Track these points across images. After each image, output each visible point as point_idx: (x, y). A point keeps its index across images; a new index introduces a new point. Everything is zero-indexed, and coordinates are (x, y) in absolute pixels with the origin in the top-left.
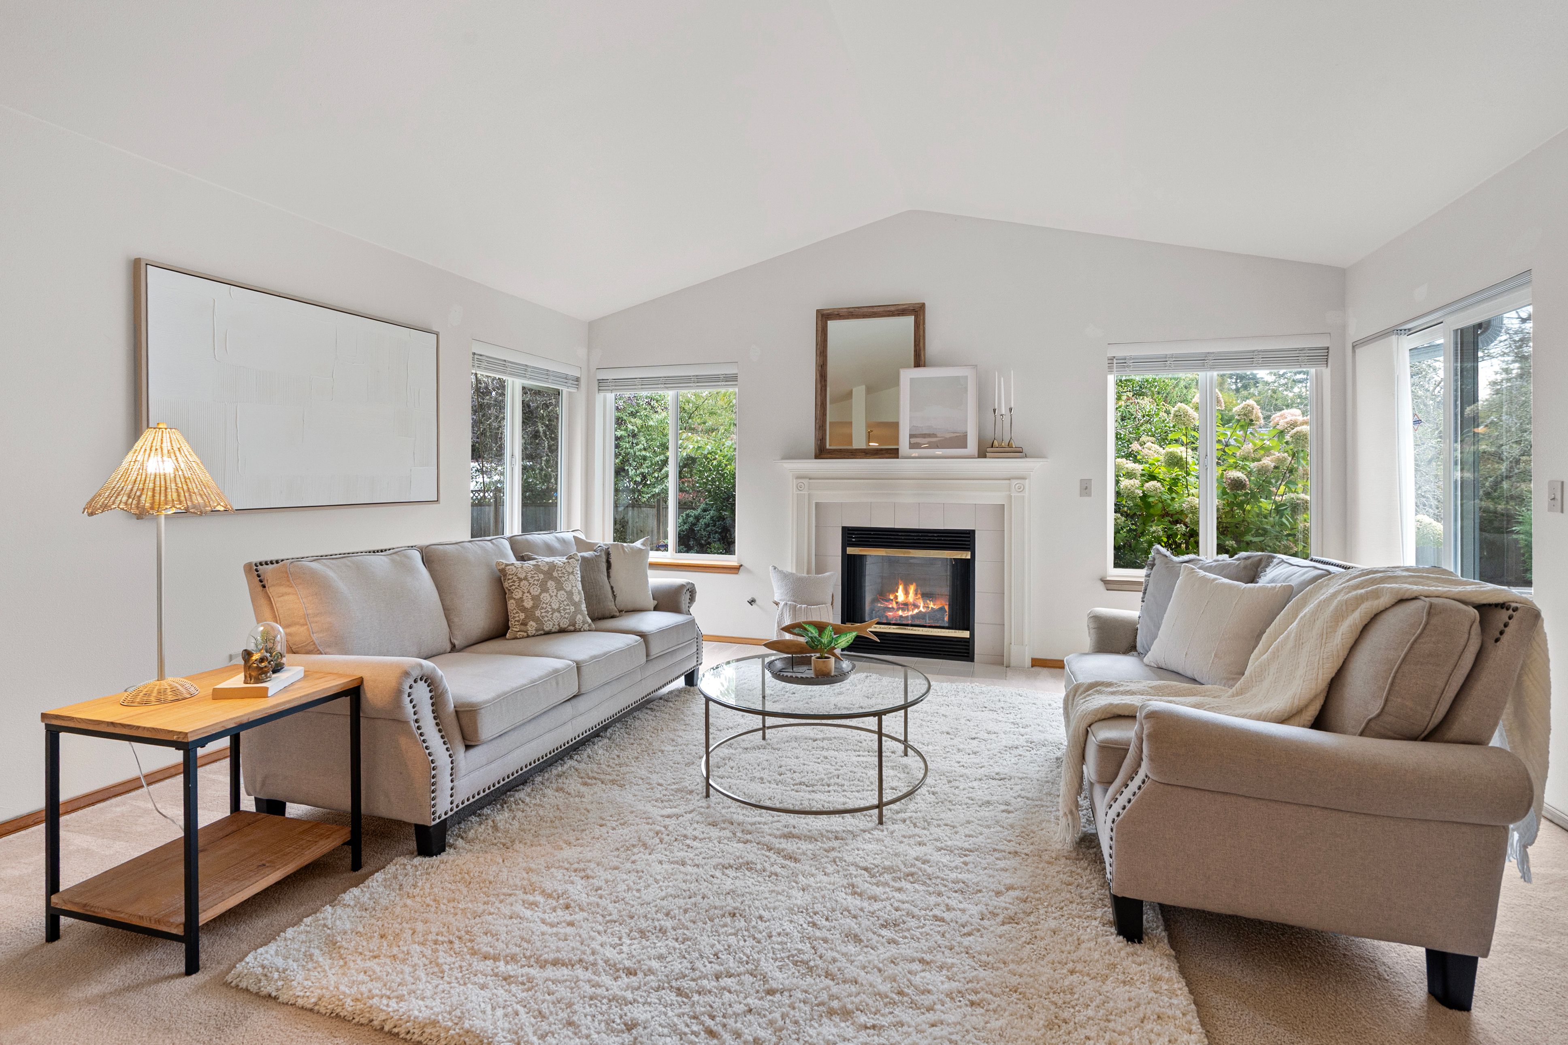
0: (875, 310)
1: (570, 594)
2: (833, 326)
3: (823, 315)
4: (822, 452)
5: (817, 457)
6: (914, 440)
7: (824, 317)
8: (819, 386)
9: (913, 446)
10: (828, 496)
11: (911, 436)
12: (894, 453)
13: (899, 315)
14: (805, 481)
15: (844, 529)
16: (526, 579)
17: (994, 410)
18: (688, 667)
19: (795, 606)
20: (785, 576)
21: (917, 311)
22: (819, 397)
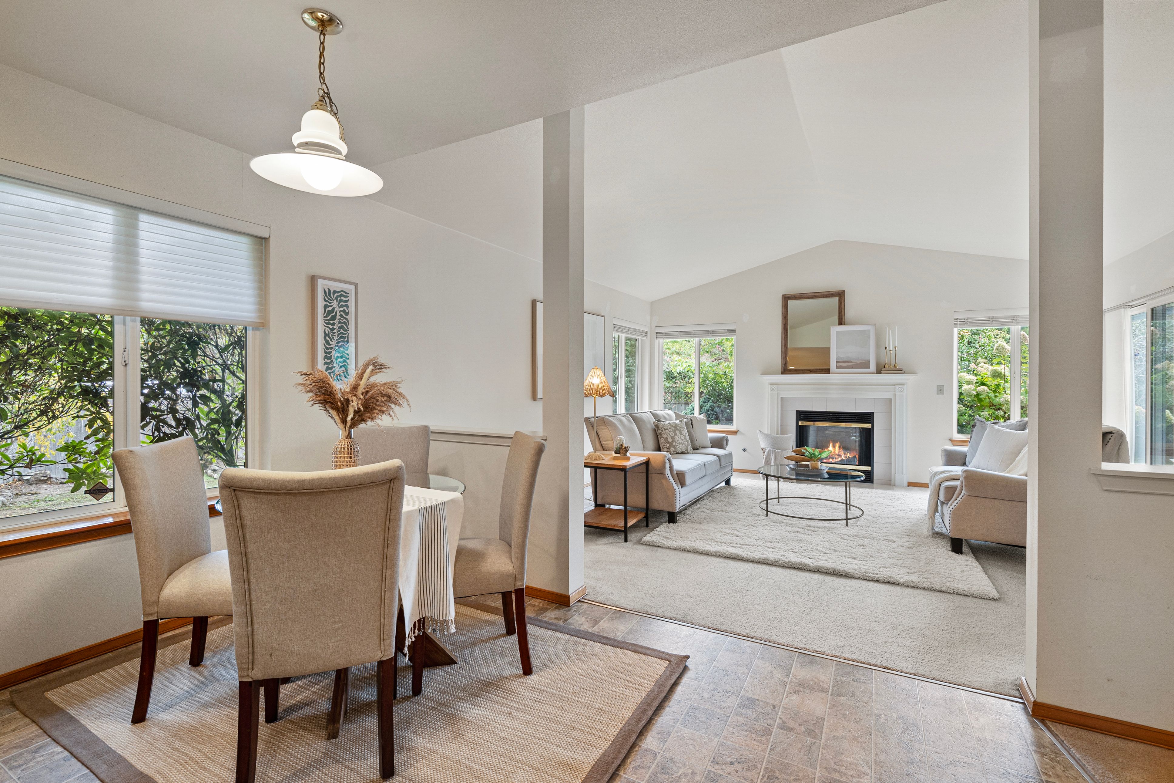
0: (816, 294)
1: (685, 436)
2: (790, 303)
3: (785, 298)
4: (785, 371)
5: (782, 373)
6: (839, 364)
7: (786, 299)
8: (783, 336)
9: (837, 367)
10: (786, 394)
11: (837, 362)
12: (827, 371)
13: (829, 297)
14: (775, 386)
15: (797, 411)
16: (667, 429)
17: (886, 348)
18: (726, 477)
19: (775, 451)
20: (766, 436)
21: (841, 295)
22: (783, 342)
